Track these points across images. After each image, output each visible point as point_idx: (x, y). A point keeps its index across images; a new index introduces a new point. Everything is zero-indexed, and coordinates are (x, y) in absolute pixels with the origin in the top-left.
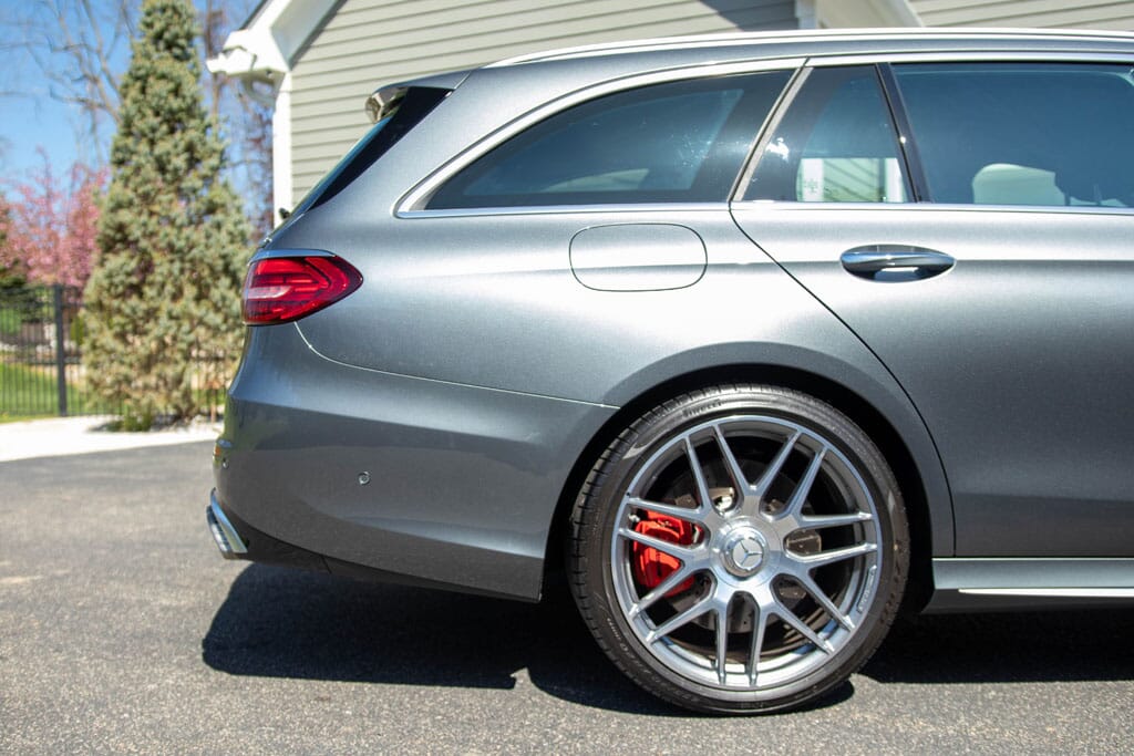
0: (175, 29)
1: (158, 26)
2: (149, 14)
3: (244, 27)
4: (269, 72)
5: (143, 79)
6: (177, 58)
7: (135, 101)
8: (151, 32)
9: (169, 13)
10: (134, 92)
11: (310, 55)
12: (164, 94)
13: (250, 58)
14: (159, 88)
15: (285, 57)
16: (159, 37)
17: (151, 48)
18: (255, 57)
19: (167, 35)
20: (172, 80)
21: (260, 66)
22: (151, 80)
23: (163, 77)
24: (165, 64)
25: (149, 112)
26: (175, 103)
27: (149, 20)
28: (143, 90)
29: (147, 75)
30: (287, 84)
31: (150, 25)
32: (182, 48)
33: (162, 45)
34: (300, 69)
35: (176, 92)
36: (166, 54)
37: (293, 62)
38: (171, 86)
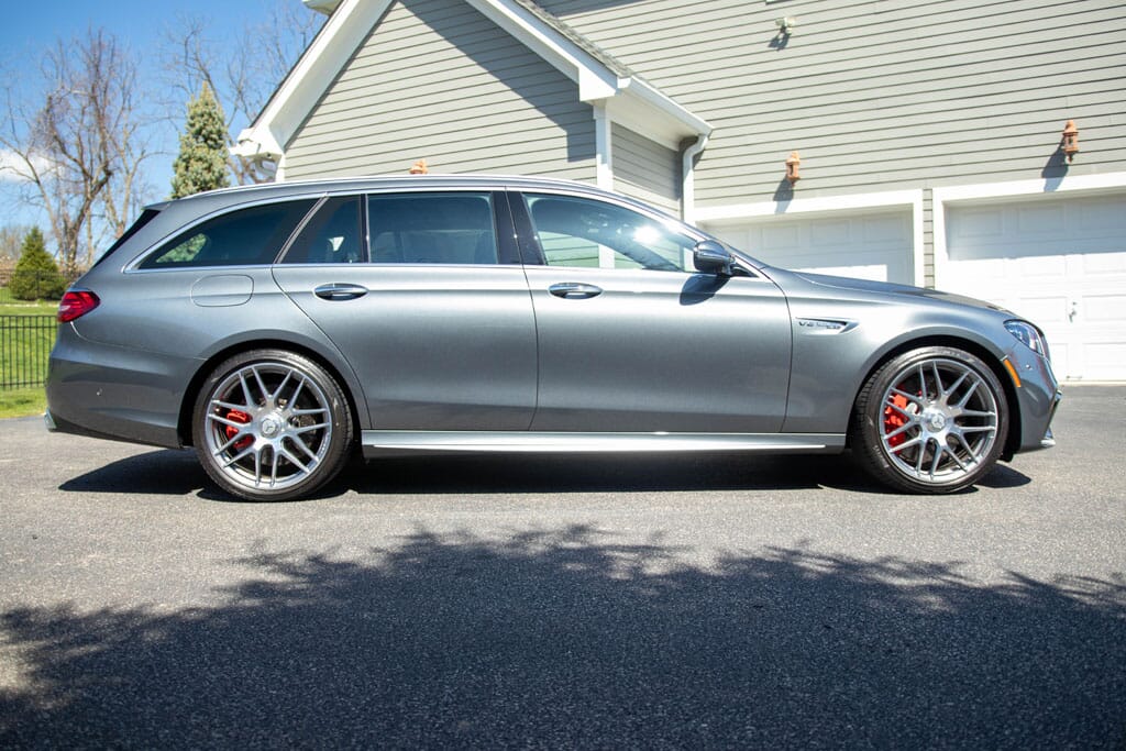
0: (209, 128)
1: (197, 126)
2: (192, 118)
3: (251, 126)
4: (269, 155)
5: (187, 161)
6: (210, 147)
7: (181, 176)
8: (193, 130)
9: (206, 117)
10: (181, 170)
11: (297, 143)
12: (200, 171)
13: (257, 146)
14: (196, 166)
15: (280, 145)
16: (199, 133)
17: (193, 141)
18: (260, 145)
19: (204, 132)
20: (206, 161)
21: (263, 151)
22: (192, 161)
23: (200, 159)
24: (202, 151)
25: (190, 183)
26: (208, 176)
27: (192, 122)
28: (187, 168)
29: (190, 158)
30: (283, 163)
31: (192, 125)
32: (215, 141)
33: (201, 139)
34: (290, 153)
35: (209, 169)
36: (203, 144)
37: (286, 149)
38: (206, 165)
